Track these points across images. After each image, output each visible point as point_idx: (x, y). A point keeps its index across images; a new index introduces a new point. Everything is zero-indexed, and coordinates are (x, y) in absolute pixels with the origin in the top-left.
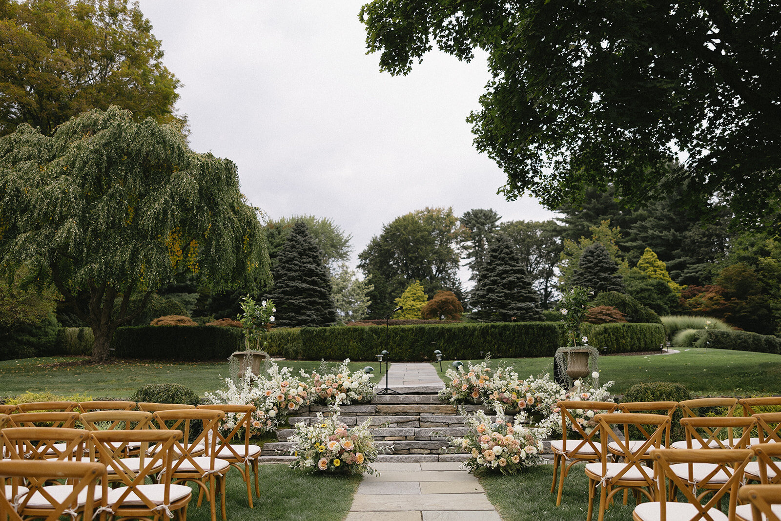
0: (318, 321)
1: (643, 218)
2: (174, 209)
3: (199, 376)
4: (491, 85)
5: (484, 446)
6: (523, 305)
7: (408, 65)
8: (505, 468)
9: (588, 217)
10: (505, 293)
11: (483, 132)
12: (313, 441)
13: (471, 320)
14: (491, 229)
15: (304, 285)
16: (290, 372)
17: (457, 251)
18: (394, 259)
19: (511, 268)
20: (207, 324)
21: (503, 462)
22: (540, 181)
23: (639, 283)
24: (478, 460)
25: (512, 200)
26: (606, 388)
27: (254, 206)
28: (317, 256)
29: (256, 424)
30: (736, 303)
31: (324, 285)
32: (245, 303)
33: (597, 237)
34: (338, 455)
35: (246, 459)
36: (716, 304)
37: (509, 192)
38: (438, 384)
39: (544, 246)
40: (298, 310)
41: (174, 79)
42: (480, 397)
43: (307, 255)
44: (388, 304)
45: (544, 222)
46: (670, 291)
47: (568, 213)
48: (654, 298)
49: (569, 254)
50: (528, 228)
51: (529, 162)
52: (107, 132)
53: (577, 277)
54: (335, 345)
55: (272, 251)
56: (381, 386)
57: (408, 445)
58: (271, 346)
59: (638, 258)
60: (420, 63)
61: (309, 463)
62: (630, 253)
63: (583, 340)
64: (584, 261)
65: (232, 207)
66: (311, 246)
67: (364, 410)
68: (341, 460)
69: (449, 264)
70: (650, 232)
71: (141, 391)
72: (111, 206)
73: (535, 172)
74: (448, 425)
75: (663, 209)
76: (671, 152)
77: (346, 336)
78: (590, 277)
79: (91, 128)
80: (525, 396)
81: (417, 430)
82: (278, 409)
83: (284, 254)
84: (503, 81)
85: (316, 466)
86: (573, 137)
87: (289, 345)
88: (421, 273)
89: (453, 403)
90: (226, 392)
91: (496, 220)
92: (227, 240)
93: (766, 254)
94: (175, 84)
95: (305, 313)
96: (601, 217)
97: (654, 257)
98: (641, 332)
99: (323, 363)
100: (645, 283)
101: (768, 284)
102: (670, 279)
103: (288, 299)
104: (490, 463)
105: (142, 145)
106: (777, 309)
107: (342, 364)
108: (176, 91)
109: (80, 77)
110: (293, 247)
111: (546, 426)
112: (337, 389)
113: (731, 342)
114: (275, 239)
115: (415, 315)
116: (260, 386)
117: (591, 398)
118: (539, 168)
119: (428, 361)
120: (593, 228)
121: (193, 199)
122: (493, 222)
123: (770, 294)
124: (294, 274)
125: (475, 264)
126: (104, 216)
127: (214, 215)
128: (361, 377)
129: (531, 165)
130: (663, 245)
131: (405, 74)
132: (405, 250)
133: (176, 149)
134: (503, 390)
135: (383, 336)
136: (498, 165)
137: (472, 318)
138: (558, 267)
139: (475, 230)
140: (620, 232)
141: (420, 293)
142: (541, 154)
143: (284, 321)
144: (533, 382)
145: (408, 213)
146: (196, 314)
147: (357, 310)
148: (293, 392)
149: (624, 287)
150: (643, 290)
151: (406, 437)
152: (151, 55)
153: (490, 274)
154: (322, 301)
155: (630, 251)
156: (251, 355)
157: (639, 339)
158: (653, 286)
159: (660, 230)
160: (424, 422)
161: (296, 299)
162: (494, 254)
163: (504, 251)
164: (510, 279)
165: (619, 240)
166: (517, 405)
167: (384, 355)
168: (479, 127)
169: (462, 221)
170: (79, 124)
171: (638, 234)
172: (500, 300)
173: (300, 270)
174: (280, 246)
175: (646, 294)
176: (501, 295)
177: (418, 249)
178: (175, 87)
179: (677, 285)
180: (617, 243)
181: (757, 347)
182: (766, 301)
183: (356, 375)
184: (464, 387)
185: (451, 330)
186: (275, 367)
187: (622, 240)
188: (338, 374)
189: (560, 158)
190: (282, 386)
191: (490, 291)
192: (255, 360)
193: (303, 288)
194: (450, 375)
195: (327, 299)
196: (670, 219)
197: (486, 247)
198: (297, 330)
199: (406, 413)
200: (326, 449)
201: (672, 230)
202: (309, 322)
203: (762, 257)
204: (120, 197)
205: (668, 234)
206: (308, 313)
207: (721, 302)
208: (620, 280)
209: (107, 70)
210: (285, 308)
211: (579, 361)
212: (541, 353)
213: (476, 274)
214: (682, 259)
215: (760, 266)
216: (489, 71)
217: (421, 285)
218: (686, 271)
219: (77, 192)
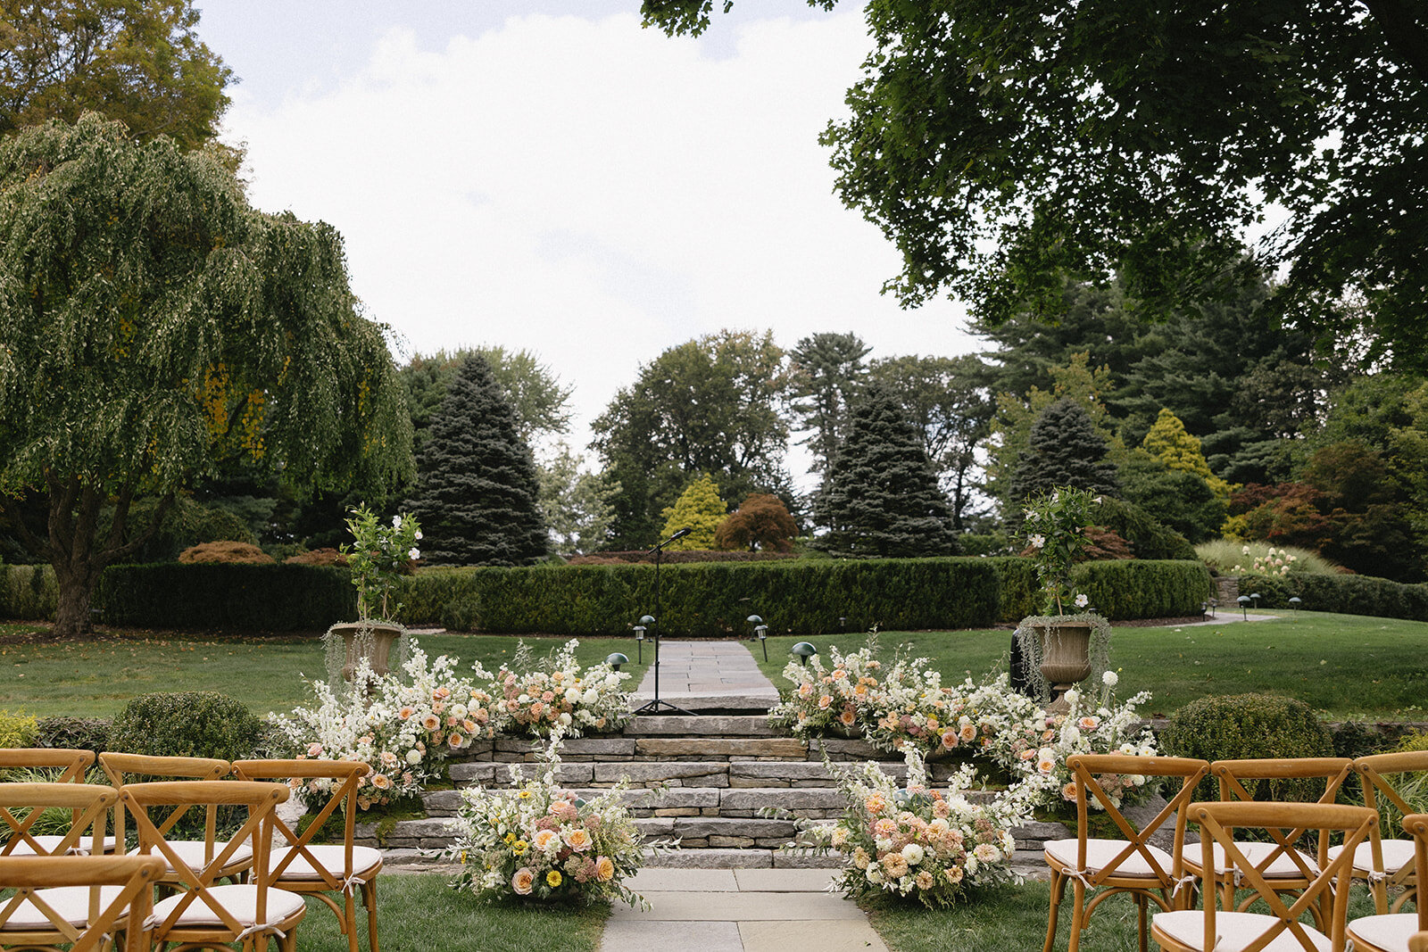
0: (511, 553)
1: (1155, 350)
2: (211, 324)
3: (268, 667)
4: (875, 61)
5: (883, 843)
6: (920, 522)
7: (701, 14)
8: (930, 895)
9: (1044, 348)
10: (885, 498)
11: (854, 164)
12: (502, 829)
13: (815, 551)
14: (852, 372)
15: (484, 483)
16: (451, 667)
17: (784, 417)
18: (659, 431)
19: (897, 449)
20: (291, 560)
21: (925, 879)
22: (973, 267)
23: (1149, 479)
24: (868, 874)
25: (913, 307)
26: (1133, 707)
27: (379, 321)
28: (509, 425)
29: (379, 781)
30: (1343, 519)
31: (523, 481)
32: (357, 521)
33: (1063, 388)
34: (556, 862)
35: (348, 882)
36: (1301, 521)
37: (906, 290)
38: (762, 690)
39: (955, 406)
40: (472, 531)
41: (221, 67)
42: (858, 724)
43: (488, 422)
44: (649, 520)
45: (956, 359)
46: (1211, 496)
47: (1004, 340)
48: (1178, 510)
49: (1006, 422)
50: (924, 369)
51: (948, 227)
52: (75, 166)
53: (1026, 467)
54: (546, 604)
55: (420, 414)
56: (645, 694)
57: (707, 827)
58: (418, 605)
59: (1144, 429)
60: (727, 10)
61: (491, 879)
62: (1128, 419)
63: (1077, 602)
64: (1039, 435)
65: (335, 322)
66: (497, 405)
67: (610, 750)
68: (564, 874)
69: (768, 443)
70: (1169, 378)
71: (134, 708)
72: (85, 319)
73: (961, 247)
74: (790, 782)
75: (1194, 332)
76: (1248, 205)
77: (569, 586)
78: (1053, 468)
79: (45, 159)
80: (956, 722)
81: (724, 793)
82: (427, 747)
83: (444, 420)
84: (900, 54)
85: (508, 886)
86: (1041, 174)
87: (452, 602)
88: (712, 460)
89: (799, 735)
90: (316, 712)
91: (862, 355)
92: (325, 388)
93: (1402, 420)
94: (224, 77)
95: (485, 539)
96: (1071, 347)
97: (1177, 427)
98: (1163, 579)
99: (523, 646)
100: (1160, 478)
101: (1405, 482)
102: (1209, 472)
103: (451, 510)
104: (897, 881)
105: (146, 192)
106: (1424, 532)
107: (562, 651)
108: (226, 92)
109: (35, 65)
110: (462, 405)
111: (1019, 799)
112: (552, 703)
113: (1337, 596)
114: (424, 390)
115: (702, 541)
116: (388, 697)
117: (1102, 729)
118: (969, 239)
119: (734, 635)
120: (1055, 368)
121: (251, 306)
122: (854, 359)
123: (1412, 501)
124: (462, 460)
125: (819, 440)
126: (68, 340)
127: (297, 338)
128: (604, 679)
129: (953, 235)
130: (1194, 404)
131: (696, 33)
132: (682, 413)
133: (218, 202)
134: (908, 709)
135: (642, 586)
136: (884, 234)
137: (818, 549)
138: (983, 447)
139: (820, 374)
140: (1110, 378)
141: (712, 498)
142: (974, 211)
143: (444, 553)
144: (973, 691)
145: (688, 341)
146: (267, 539)
147: (587, 531)
148: (458, 711)
149: (1119, 487)
150: (1156, 493)
151: (700, 808)
152: (174, 20)
153: (854, 461)
154: (518, 513)
155: (1127, 416)
156: (369, 630)
157: (1159, 592)
158: (1177, 485)
159: (1188, 373)
160: (739, 775)
161: (468, 510)
162: (864, 421)
163: (883, 416)
164: (895, 470)
165: (1107, 394)
166: (940, 742)
167: (646, 625)
168: (846, 154)
169: (794, 355)
170: (20, 151)
171: (1145, 383)
172: (872, 513)
173: (474, 453)
174: (435, 403)
175: (1163, 501)
176: (876, 502)
177: (707, 411)
178: (223, 84)
179: (1223, 484)
180: (1103, 400)
181: (1388, 608)
182: (1402, 515)
183: (594, 673)
184: (825, 701)
185: (781, 575)
186: (420, 658)
187: (1114, 393)
188: (553, 671)
189: (1012, 220)
190: (436, 698)
191: (854, 493)
192: (379, 641)
193: (481, 487)
194: (792, 675)
195: (530, 510)
196: (1209, 351)
197: (841, 407)
198: (469, 572)
199: (700, 757)
200: (530, 849)
201: (1213, 374)
202: (492, 556)
203: (1395, 427)
204: (102, 299)
205: (1205, 383)
206: (492, 537)
207: (1311, 516)
208: (1111, 472)
209: (86, 51)
210: (445, 527)
211: (1068, 646)
212: (963, 620)
213: (821, 461)
214: (1232, 431)
215: (1390, 447)
216: (870, 33)
217: (714, 482)
218: (1238, 455)
219: (15, 289)
